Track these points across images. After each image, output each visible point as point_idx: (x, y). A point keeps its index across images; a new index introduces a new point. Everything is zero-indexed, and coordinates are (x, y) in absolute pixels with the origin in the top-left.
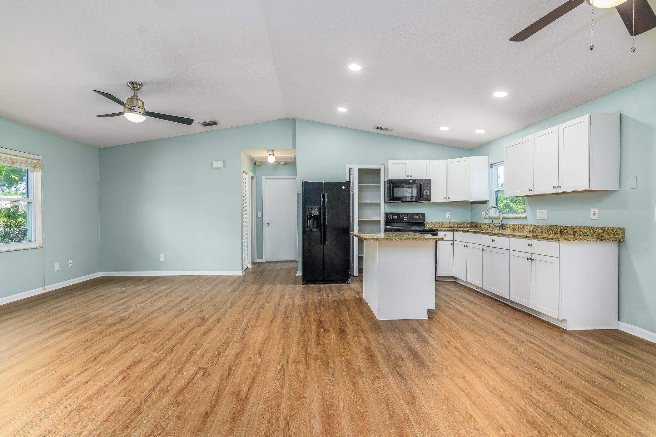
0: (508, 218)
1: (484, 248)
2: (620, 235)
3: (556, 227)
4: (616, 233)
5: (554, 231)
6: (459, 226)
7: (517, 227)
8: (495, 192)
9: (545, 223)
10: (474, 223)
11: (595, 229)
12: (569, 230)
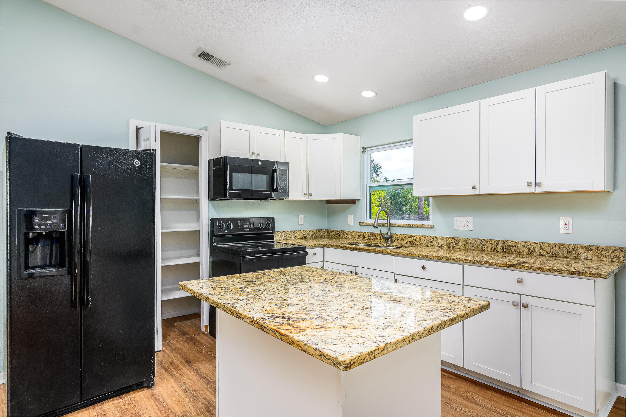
0: (399, 226)
1: (397, 277)
2: (622, 258)
3: (495, 242)
4: (613, 255)
5: (489, 248)
6: (315, 235)
7: (418, 240)
8: (368, 188)
9: (472, 236)
10: (334, 231)
11: (571, 247)
12: (520, 247)
